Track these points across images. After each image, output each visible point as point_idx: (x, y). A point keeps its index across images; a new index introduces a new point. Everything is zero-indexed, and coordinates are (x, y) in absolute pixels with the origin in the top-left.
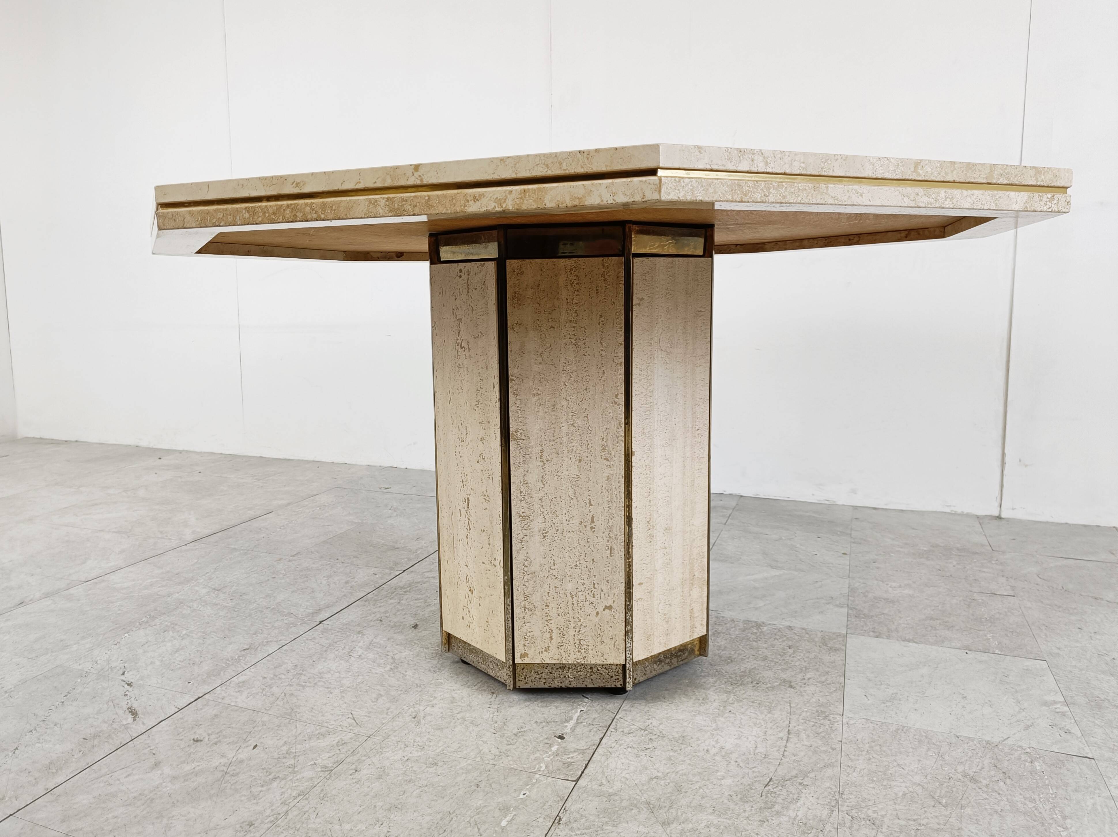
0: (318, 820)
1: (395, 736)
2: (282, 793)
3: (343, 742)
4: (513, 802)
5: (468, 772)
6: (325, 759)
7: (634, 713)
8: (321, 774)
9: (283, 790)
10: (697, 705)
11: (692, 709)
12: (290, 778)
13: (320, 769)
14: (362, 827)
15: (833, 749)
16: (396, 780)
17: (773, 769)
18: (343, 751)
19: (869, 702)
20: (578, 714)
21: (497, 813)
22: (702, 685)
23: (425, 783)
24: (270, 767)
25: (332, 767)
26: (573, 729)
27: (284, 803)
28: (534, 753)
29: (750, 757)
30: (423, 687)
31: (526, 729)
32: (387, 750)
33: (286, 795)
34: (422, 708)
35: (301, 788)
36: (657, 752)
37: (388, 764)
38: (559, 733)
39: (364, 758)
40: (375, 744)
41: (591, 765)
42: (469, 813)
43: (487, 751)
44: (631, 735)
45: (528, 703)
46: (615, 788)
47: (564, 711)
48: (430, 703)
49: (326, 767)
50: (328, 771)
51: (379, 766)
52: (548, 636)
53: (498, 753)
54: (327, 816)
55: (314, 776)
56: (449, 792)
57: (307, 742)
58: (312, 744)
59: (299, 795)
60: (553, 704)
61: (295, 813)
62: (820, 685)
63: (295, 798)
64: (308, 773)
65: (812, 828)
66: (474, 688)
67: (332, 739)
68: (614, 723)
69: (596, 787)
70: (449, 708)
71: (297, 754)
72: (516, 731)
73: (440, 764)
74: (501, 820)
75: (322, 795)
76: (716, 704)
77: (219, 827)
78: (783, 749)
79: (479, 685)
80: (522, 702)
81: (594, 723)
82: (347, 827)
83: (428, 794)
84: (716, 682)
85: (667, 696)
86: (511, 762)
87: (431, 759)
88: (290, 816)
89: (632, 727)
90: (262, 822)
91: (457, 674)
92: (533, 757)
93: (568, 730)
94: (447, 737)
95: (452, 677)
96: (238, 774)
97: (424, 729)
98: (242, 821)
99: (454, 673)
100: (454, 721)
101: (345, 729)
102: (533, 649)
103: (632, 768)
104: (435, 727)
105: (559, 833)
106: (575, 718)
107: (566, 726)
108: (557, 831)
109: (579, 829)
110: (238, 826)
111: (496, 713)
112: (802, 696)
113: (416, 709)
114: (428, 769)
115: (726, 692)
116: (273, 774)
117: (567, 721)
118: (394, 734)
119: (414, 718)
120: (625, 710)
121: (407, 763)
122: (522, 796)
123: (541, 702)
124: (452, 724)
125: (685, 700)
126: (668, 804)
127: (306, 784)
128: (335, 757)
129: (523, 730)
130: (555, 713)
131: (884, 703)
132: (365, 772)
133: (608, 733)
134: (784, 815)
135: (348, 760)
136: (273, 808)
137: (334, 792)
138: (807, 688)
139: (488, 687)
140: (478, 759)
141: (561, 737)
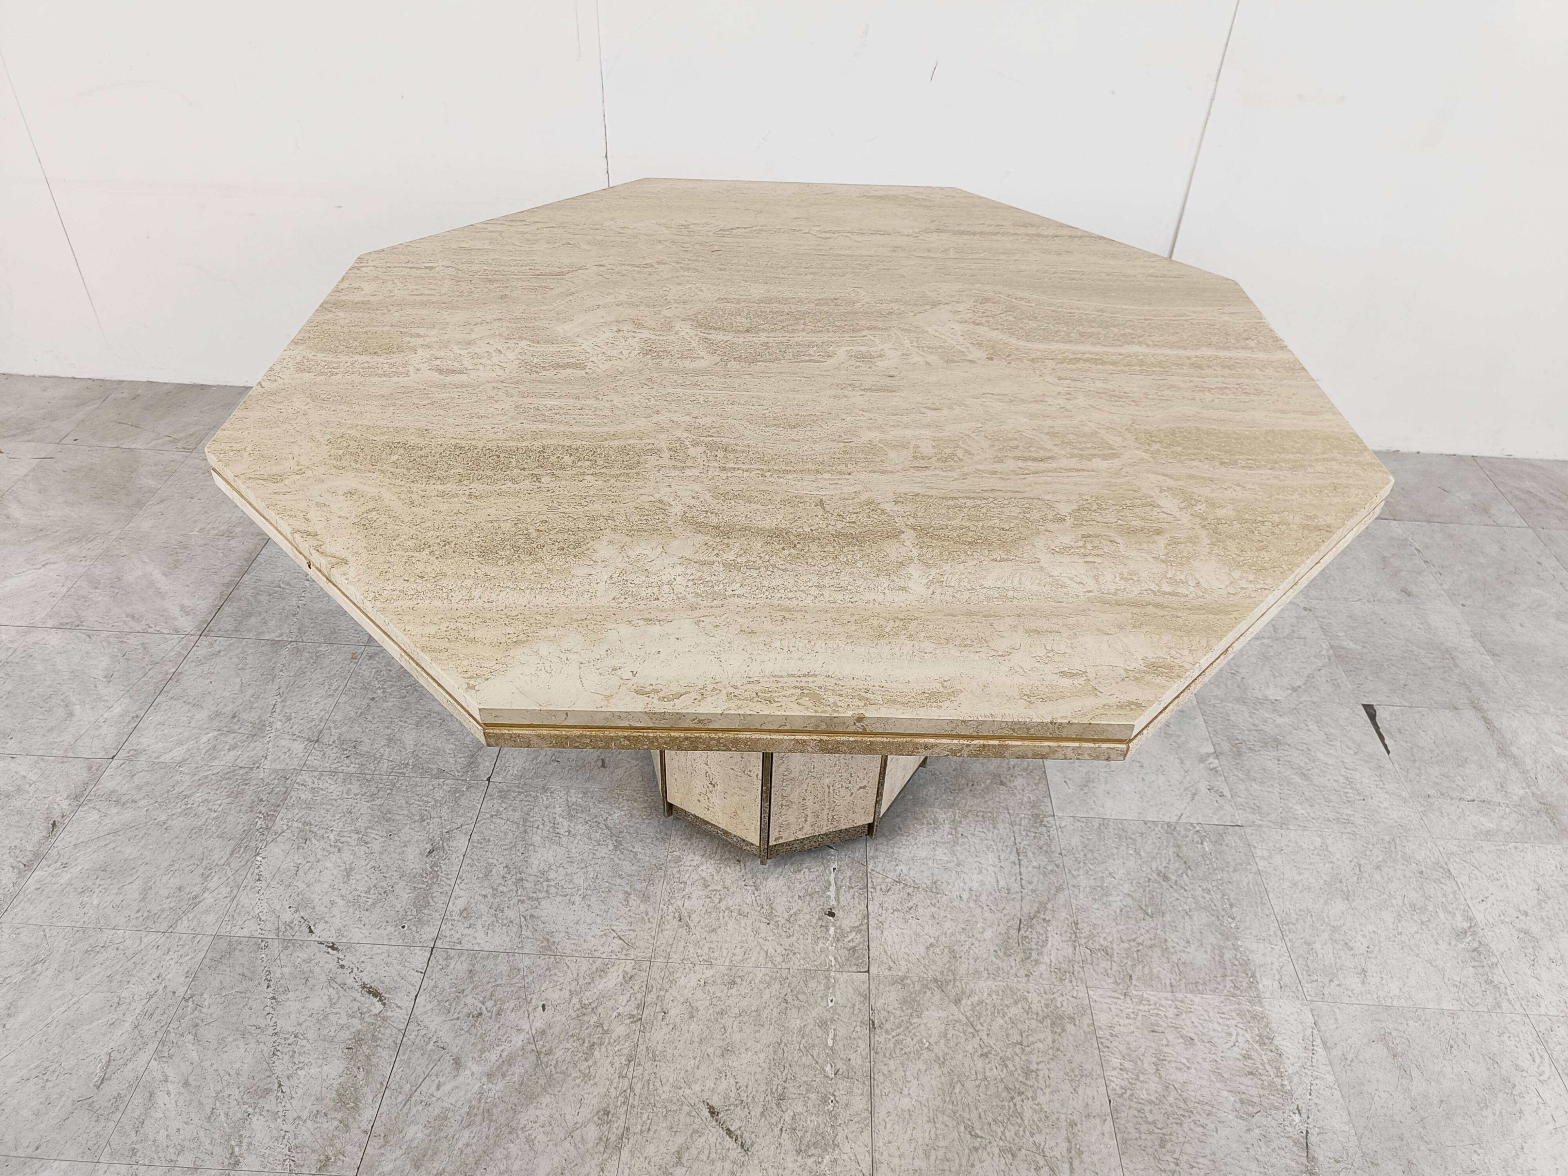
0: (667, 1088)
1: (675, 953)
2: (612, 1064)
3: (629, 975)
4: (826, 1013)
5: (769, 985)
6: (624, 1004)
7: (881, 859)
8: (633, 1026)
9: (610, 1059)
10: (931, 832)
11: (928, 839)
12: (607, 1041)
13: (628, 1021)
14: (710, 1084)
15: (1058, 866)
16: (708, 1015)
17: (1018, 908)
18: (636, 988)
19: (1070, 791)
20: (833, 875)
21: (820, 1033)
22: (926, 800)
23: (736, 1011)
24: (578, 1031)
25: (638, 1014)
26: (837, 899)
27: (621, 1076)
28: (817, 943)
29: (996, 896)
30: (663, 868)
31: (794, 910)
32: (678, 975)
33: (617, 1065)
34: (680, 903)
35: (626, 1051)
36: (921, 911)
37: (690, 995)
38: (827, 908)
39: (662, 993)
40: (662, 970)
41: (872, 945)
42: (795, 1038)
43: (773, 951)
44: (890, 893)
45: (780, 869)
46: (902, 969)
47: (817, 873)
48: (684, 893)
49: (633, 1016)
50: (637, 1020)
51: (682, 1000)
52: (803, 819)
53: (784, 952)
54: (671, 1080)
55: (628, 1031)
56: (764, 1017)
57: (592, 985)
58: (601, 986)
59: (630, 1061)
60: (804, 866)
61: (640, 1085)
62: (1025, 774)
63: (628, 1065)
64: (620, 1030)
65: (1065, 972)
66: (717, 857)
67: (615, 974)
68: (869, 880)
69: (886, 973)
70: (707, 896)
71: (593, 1005)
72: (786, 915)
73: (738, 980)
74: (826, 1039)
75: (651, 1055)
76: (947, 826)
77: (578, 1126)
78: (1019, 879)
79: (719, 851)
80: (772, 868)
81: (853, 885)
82: (697, 1088)
83: (747, 1024)
84: (936, 791)
85: (901, 826)
86: (802, 962)
87: (726, 977)
88: (637, 1091)
89: (887, 880)
90: (616, 1107)
91: (689, 840)
92: (818, 949)
93: (833, 903)
94: (726, 942)
95: (685, 844)
96: (551, 1049)
97: (698, 935)
98: (595, 1111)
99: (684, 837)
100: (721, 915)
101: (619, 954)
102: (788, 832)
103: (907, 939)
104: (707, 929)
105: (880, 1040)
106: (833, 882)
107: (829, 896)
108: (877, 1037)
109: (892, 1030)
110: (596, 1118)
111: (756, 893)
112: (1015, 795)
113: (675, 906)
114: (730, 991)
115: (951, 806)
116: (587, 1041)
117: (827, 889)
118: (673, 950)
119: (680, 920)
120: (872, 857)
121: (707, 988)
122: (831, 1004)
123: (792, 864)
124: (721, 920)
125: (918, 827)
126: (951, 977)
127: (627, 1044)
128: (633, 999)
129: (792, 912)
130: (811, 878)
131: (1082, 789)
132: (673, 1012)
133: (870, 896)
134: (1042, 963)
135: (649, 999)
136: (615, 1085)
137: (660, 1048)
138: (1016, 783)
139: (730, 852)
140: (770, 965)
141: (832, 914)
